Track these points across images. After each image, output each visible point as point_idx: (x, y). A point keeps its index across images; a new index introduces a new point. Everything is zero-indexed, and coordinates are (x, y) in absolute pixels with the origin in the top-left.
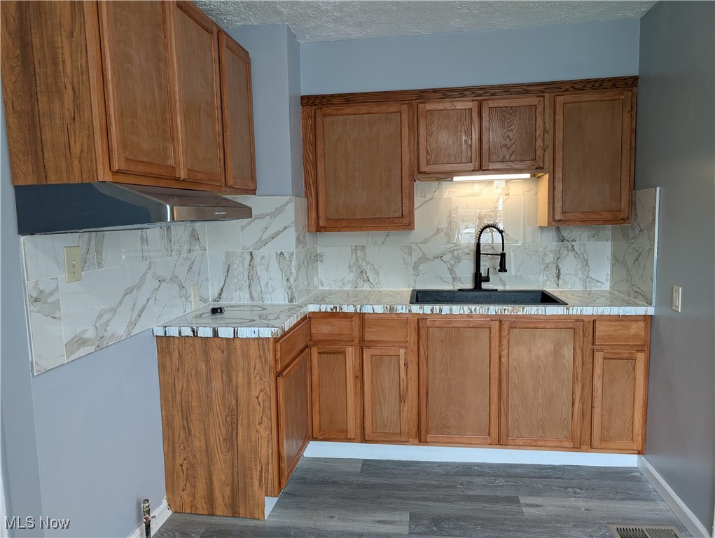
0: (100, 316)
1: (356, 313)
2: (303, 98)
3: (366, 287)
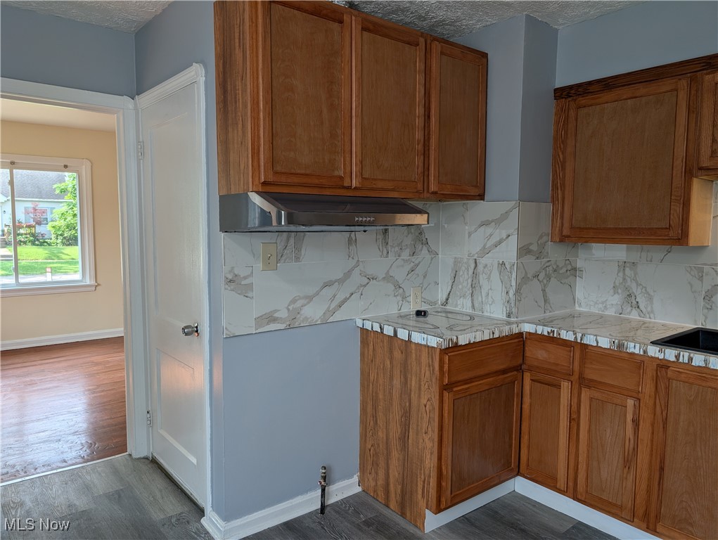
0: (294, 301)
1: (576, 342)
2: (556, 90)
3: (634, 315)
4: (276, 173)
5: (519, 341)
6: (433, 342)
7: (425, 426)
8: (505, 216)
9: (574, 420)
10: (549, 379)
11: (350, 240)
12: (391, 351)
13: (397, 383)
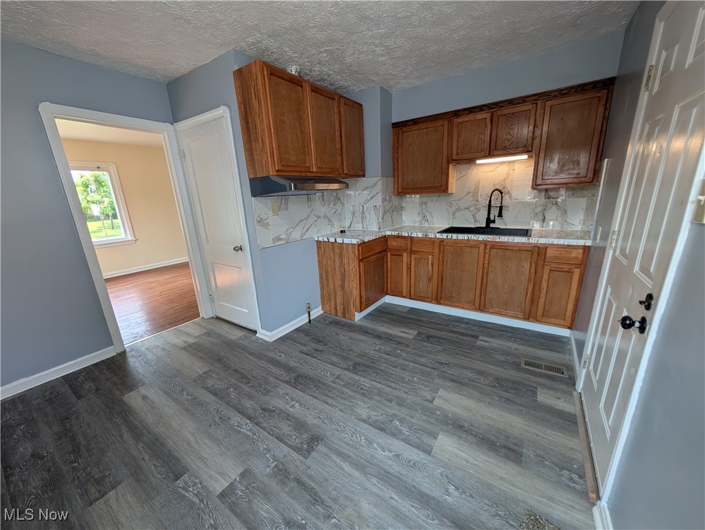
0: (287, 230)
1: (408, 236)
2: (393, 124)
3: (426, 225)
4: (282, 165)
5: (385, 238)
6: (355, 241)
7: (352, 278)
8: (375, 184)
9: (409, 268)
10: (398, 254)
11: (308, 198)
12: (333, 249)
13: (337, 263)
